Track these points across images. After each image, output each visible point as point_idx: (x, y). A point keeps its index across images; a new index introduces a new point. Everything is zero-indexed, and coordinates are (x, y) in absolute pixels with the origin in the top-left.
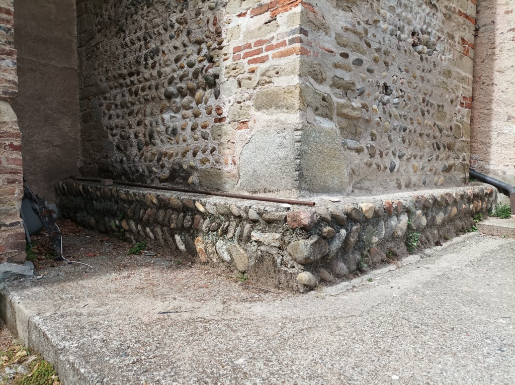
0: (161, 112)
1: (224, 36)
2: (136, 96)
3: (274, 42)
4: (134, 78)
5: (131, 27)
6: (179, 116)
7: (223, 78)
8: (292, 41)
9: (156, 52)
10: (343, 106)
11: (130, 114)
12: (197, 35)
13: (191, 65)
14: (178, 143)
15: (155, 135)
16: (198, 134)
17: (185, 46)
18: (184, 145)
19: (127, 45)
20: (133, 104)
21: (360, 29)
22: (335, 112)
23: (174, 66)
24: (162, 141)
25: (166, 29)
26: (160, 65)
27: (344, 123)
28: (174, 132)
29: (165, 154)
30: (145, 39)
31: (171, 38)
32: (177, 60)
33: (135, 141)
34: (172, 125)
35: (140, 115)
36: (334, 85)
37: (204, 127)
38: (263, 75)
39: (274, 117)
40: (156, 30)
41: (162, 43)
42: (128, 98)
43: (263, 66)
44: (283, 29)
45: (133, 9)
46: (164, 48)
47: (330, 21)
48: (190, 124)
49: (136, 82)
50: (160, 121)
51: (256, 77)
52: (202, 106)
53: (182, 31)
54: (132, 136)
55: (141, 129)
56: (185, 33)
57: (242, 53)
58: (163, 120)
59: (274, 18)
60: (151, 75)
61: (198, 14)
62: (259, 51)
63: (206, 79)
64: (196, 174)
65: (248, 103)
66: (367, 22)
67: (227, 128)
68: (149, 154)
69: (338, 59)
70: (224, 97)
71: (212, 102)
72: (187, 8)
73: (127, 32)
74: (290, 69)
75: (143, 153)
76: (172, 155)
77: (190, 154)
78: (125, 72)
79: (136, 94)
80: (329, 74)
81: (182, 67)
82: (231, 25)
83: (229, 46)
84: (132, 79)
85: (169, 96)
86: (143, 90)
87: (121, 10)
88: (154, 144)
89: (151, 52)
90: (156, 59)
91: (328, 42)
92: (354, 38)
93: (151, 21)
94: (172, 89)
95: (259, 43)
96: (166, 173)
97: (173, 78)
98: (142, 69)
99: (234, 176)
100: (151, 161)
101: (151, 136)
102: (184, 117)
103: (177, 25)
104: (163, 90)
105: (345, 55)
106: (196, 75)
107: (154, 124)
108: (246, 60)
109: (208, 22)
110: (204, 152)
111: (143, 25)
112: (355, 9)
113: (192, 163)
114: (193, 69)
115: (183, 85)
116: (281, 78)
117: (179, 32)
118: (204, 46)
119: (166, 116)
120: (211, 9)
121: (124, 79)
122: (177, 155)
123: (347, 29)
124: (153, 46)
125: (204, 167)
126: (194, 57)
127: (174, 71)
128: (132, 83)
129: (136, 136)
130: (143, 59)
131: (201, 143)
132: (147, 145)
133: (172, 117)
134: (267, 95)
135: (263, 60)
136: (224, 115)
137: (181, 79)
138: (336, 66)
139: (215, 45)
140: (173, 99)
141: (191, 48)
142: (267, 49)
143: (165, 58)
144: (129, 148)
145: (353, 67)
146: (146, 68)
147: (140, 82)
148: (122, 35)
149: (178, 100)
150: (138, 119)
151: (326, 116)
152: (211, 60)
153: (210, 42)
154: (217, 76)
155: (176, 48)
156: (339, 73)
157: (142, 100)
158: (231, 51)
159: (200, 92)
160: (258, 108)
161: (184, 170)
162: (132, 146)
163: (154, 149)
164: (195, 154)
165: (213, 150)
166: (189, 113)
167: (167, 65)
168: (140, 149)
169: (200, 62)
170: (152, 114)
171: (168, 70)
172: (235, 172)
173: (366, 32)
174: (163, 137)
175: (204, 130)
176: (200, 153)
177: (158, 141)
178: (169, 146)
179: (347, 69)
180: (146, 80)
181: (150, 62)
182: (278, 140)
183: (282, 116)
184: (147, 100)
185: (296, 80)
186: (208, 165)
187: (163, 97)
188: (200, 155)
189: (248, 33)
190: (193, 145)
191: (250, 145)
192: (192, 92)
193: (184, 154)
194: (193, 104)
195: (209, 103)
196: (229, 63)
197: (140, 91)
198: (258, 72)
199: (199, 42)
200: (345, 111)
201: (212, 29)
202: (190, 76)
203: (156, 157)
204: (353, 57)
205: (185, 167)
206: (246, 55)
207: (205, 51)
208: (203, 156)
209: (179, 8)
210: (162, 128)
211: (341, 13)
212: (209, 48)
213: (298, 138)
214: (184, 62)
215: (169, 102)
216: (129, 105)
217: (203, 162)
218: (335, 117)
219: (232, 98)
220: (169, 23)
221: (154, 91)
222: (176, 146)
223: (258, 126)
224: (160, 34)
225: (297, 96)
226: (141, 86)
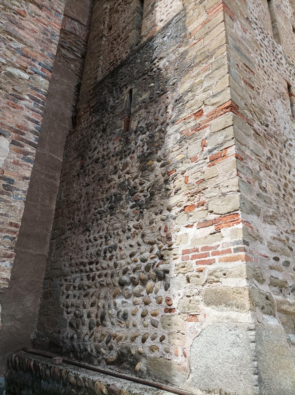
0: (114, 297)
1: (173, 240)
2: (93, 281)
3: (220, 249)
4: (93, 266)
5: (96, 228)
6: (130, 301)
7: (173, 273)
8: (237, 250)
9: (115, 248)
10: (282, 303)
11: (85, 296)
12: (150, 237)
13: (144, 260)
14: (128, 327)
15: (107, 317)
16: (148, 321)
17: (139, 245)
18: (133, 330)
19: (90, 241)
20: (89, 287)
21: (283, 237)
22: (276, 308)
23: (129, 260)
24: (113, 324)
25: (124, 232)
26: (117, 258)
27: (284, 318)
28: (125, 316)
29: (115, 337)
30: (106, 238)
31: (128, 238)
32: (131, 255)
33: (87, 320)
34: (123, 309)
35: (94, 297)
36: (272, 284)
37: (155, 315)
38: (211, 274)
39: (225, 314)
40: (115, 232)
41: (120, 241)
42: (86, 282)
43: (211, 268)
44: (227, 239)
45: (99, 216)
46: (121, 245)
47: (262, 233)
48: (140, 311)
49: (94, 269)
50: (112, 305)
51: (204, 276)
52: (152, 296)
53: (137, 234)
54: (85, 316)
55: (94, 309)
56: (140, 236)
57: (190, 255)
58: (115, 304)
59: (218, 231)
60: (108, 265)
61: (151, 223)
62: (206, 255)
63: (157, 273)
64: (144, 360)
65: (197, 297)
66: (287, 232)
67: (177, 318)
68: (98, 335)
69: (272, 262)
70: (173, 290)
71: (162, 292)
72: (143, 218)
73: (92, 232)
74: (237, 272)
75: (93, 333)
76: (121, 338)
77: (139, 340)
78: (86, 260)
79: (93, 279)
80: (267, 275)
81: (136, 261)
82: (179, 233)
83: (179, 248)
84: (91, 267)
85: (122, 284)
86: (100, 276)
87: (89, 216)
88: (105, 326)
89: (110, 247)
90: (114, 253)
91: (263, 249)
92: (280, 245)
93: (112, 225)
94: (125, 278)
95: (204, 248)
96: (113, 356)
97: (127, 269)
98: (101, 259)
99: (185, 369)
100: (100, 342)
101: (103, 318)
102: (135, 304)
103: (133, 230)
104: (117, 279)
105: (277, 259)
106: (147, 269)
107: (107, 307)
108: (194, 261)
109: (160, 229)
110: (153, 339)
111: (105, 228)
112: (277, 222)
113: (140, 349)
114: (145, 264)
115: (135, 276)
116: (228, 280)
117: (134, 235)
118: (155, 246)
119: (119, 301)
120: (163, 220)
121: (85, 266)
122: (126, 339)
123: (274, 238)
124: (112, 243)
125: (152, 355)
126: (147, 255)
127: (129, 264)
128: (91, 270)
129: (89, 316)
130: (102, 252)
131: (151, 330)
132: (98, 325)
133: (123, 302)
134: (216, 292)
135: (210, 262)
136: (174, 306)
137: (134, 271)
138: (271, 268)
139: (166, 247)
140: (126, 287)
141: (144, 247)
142: (214, 254)
143: (122, 253)
144: (81, 326)
145: (283, 268)
146: (104, 259)
147: (98, 270)
148: (88, 233)
149: (130, 287)
150: (92, 301)
151: (271, 314)
152: (161, 257)
153: (161, 244)
154: (167, 272)
155: (131, 246)
156: (274, 273)
157: (98, 285)
158: (180, 252)
159: (150, 283)
160: (208, 304)
161: (132, 355)
162: (83, 324)
163: (104, 330)
164: (144, 341)
165: (162, 339)
166: (140, 300)
167: (122, 259)
168: (90, 328)
169: (152, 258)
170: (105, 297)
171: (123, 262)
172: (186, 364)
173: (288, 239)
174: (114, 320)
175: (154, 318)
176: (149, 340)
177: (108, 323)
178: (118, 329)
179: (279, 270)
180: (103, 269)
181: (108, 255)
182: (231, 338)
183: (234, 314)
184: (102, 285)
185: (244, 283)
186: (157, 354)
187: (117, 284)
188: (149, 342)
189: (195, 240)
190: (142, 331)
191: (201, 339)
192: (144, 282)
193: (133, 339)
194: (144, 293)
195: (159, 294)
196: (178, 261)
197: (97, 278)
198: (206, 272)
199: (151, 243)
200: (284, 307)
201: (163, 234)
202: (143, 269)
203: (105, 339)
204: (282, 259)
205: (133, 352)
206: (194, 257)
207: (156, 250)
208: (152, 343)
209: (136, 217)
210: (113, 311)
211: (268, 226)
212: (160, 248)
213: (253, 338)
214: (137, 257)
215: (122, 289)
216: (86, 287)
217: (152, 349)
218: (277, 313)
219: (181, 292)
220: (127, 227)
221: (109, 278)
222: (125, 330)
223: (209, 321)
224: (118, 234)
225: (247, 297)
226: (98, 273)
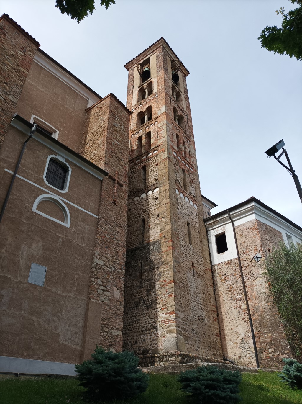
0: (140, 335)
1: (158, 318)
3: (170, 320)
6: (145, 336)
8: (174, 320)
9: (139, 320)
12: (151, 317)
13: (149, 323)
14: (145, 343)
15: (138, 342)
16: (152, 340)
17: (148, 319)
18: (147, 343)
22: (183, 334)
23: (144, 323)
24: (140, 343)
25: (142, 315)
26: (140, 323)
27: (185, 337)
28: (144, 340)
29: (141, 346)
31: (144, 317)
32: (145, 322)
34: (143, 338)
36: (182, 328)
37: (154, 338)
38: (168, 326)
39: (171, 335)
40: (139, 314)
41: (141, 318)
44: (172, 318)
46: (141, 319)
47: (180, 316)
48: (149, 338)
50: (139, 338)
52: (152, 333)
53: (147, 316)
56: (148, 316)
57: (163, 322)
58: (140, 337)
59: (170, 315)
60: (137, 326)
63: (154, 327)
64: (151, 351)
65: (165, 332)
67: (160, 338)
69: (182, 323)
70: (159, 331)
71: (155, 332)
72: (149, 311)
74: (174, 325)
75: (133, 347)
76: (143, 346)
77: (149, 345)
80: (181, 326)
81: (147, 324)
82: (160, 316)
83: (160, 320)
85: (142, 331)
86: (133, 329)
88: (137, 344)
89: (137, 320)
90: (139, 321)
91: (180, 320)
92: (185, 319)
94: (144, 329)
95: (167, 320)
96: (141, 352)
97: (144, 326)
98: (134, 324)
100: (136, 349)
101: (136, 342)
102: (147, 336)
103: (145, 314)
104: (141, 329)
105: (184, 323)
106: (151, 326)
107: (137, 338)
108: (164, 323)
109: (154, 314)
113: (150, 348)
114: (150, 324)
115: (147, 328)
116: (172, 327)
117: (146, 316)
118: (153, 319)
119: (141, 336)
122: (145, 346)
124: (138, 318)
125: (153, 348)
126: (150, 322)
127: (144, 325)
130: (134, 321)
131: (153, 342)
133: (143, 336)
134: (169, 330)
135: (168, 323)
136: (159, 335)
137: (146, 327)
138: (182, 325)
139: (156, 319)
140: (144, 332)
141: (149, 320)
143: (142, 321)
146: (135, 324)
149: (145, 332)
151: (181, 335)
152: (155, 323)
153: (155, 319)
154: (157, 326)
155: (145, 319)
156: (183, 326)
157: (133, 332)
158: (160, 321)
159: (152, 330)
160: (167, 333)
161: (147, 350)
163: (137, 345)
164: (151, 345)
165: (156, 343)
166: (149, 335)
167: (142, 323)
169: (152, 323)
170: (136, 336)
171: (142, 324)
172: (162, 348)
174: (140, 342)
175: (153, 339)
177: (138, 343)
178: (142, 344)
179: (184, 325)
180: (135, 327)
181: (137, 322)
182: (172, 340)
183: (173, 335)
184: (135, 332)
185: (175, 328)
186: (155, 348)
187: (141, 331)
189: (164, 318)
190: (150, 343)
191: (166, 342)
192: (150, 330)
193: (147, 346)
194: (150, 333)
195: (155, 333)
196: (160, 323)
199: (152, 318)
200: (185, 334)
201: (155, 316)
202: (149, 326)
203: (138, 348)
206: (164, 322)
207: (153, 320)
209: (146, 310)
210: (140, 339)
212: (154, 320)
213: (176, 339)
214: (147, 322)
215: (143, 332)
218: (183, 336)
219: (161, 331)
220: (143, 313)
221: (138, 330)
222: (144, 344)
223: (168, 337)
224: (140, 316)
225: (176, 331)
226: (133, 328)
